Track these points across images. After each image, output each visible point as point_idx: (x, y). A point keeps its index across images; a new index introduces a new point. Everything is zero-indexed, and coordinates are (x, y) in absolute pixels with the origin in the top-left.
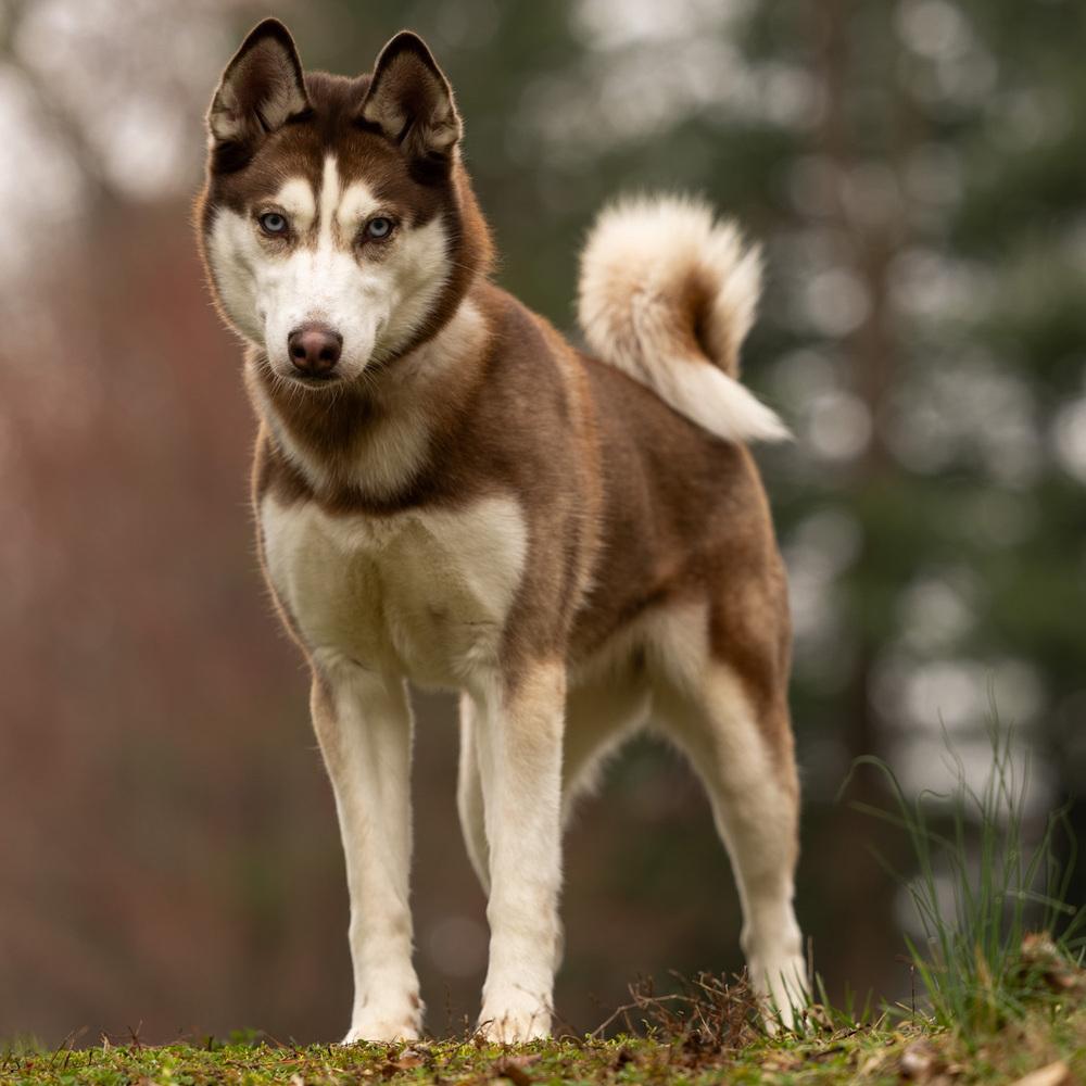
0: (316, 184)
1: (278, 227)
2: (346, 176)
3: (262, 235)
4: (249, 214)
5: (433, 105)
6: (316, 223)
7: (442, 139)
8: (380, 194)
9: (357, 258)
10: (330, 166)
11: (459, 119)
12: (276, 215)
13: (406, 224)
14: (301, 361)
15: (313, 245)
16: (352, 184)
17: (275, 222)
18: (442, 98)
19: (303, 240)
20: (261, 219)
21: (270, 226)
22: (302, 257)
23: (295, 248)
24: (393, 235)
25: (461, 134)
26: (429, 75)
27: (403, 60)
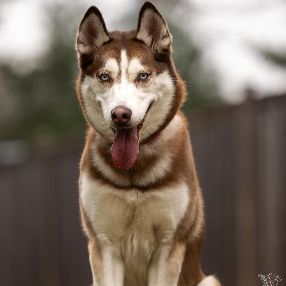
0: (119, 60)
1: (107, 79)
2: (130, 56)
3: (101, 82)
4: (95, 76)
5: (161, 29)
6: (120, 74)
7: (165, 43)
8: (144, 63)
9: (137, 86)
10: (124, 54)
11: (170, 34)
12: (105, 74)
13: (154, 74)
14: (116, 120)
15: (119, 81)
16: (132, 59)
17: (105, 77)
18: (163, 26)
19: (115, 80)
20: (100, 77)
21: (103, 79)
22: (116, 87)
23: (112, 84)
24: (149, 78)
25: (172, 40)
26: (158, 17)
27: (148, 13)
